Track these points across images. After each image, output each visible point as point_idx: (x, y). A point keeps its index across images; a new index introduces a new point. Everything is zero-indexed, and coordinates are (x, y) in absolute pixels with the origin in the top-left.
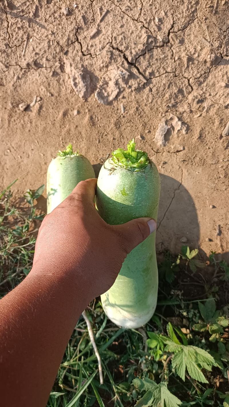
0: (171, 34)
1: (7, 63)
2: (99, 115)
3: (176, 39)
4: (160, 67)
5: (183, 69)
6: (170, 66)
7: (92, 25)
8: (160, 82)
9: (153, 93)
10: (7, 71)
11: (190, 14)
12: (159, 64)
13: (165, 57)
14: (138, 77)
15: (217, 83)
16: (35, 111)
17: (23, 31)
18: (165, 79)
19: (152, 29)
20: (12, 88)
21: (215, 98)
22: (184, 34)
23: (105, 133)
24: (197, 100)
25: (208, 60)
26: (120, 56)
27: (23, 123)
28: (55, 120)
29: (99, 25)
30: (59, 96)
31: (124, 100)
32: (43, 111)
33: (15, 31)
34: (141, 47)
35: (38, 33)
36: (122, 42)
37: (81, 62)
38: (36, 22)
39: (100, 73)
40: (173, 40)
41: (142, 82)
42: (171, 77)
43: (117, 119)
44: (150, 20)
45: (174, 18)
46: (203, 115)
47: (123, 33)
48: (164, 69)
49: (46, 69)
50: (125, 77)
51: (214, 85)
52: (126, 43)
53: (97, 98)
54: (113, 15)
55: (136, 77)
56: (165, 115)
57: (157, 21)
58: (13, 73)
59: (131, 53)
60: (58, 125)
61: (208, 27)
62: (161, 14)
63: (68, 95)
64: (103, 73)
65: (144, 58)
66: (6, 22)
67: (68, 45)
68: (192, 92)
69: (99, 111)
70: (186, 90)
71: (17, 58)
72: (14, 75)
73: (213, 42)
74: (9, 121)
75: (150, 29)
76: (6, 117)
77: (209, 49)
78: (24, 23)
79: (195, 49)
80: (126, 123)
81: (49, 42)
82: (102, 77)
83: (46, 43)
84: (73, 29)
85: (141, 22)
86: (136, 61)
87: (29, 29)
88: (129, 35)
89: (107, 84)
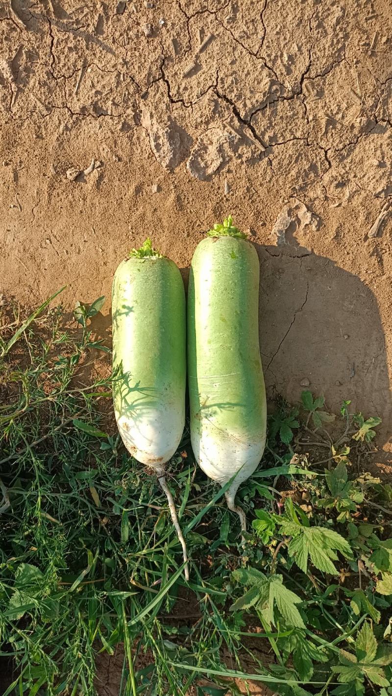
0: (306, 82)
1: (49, 103)
2: (190, 195)
3: (312, 89)
4: (286, 130)
5: (320, 135)
6: (301, 129)
7: (186, 56)
8: (285, 151)
9: (273, 168)
10: (47, 115)
11: (335, 52)
12: (284, 125)
13: (294, 115)
14: (253, 143)
15: (366, 159)
16: (92, 182)
17: (76, 54)
18: (291, 149)
19: (278, 70)
20: (55, 144)
21: (362, 182)
22: (325, 81)
23: (198, 222)
24: (336, 182)
25: (357, 125)
26: (228, 109)
27: (72, 200)
28: (122, 198)
29: (197, 57)
30: (130, 161)
31: (230, 176)
32: (104, 182)
33: (63, 53)
34: (259, 97)
35: (101, 60)
36: (232, 88)
37: (167, 112)
38: (98, 41)
39: (195, 131)
40: (308, 91)
41: (258, 151)
42: (300, 146)
43: (217, 203)
44: (276, 56)
45: (311, 57)
46: (343, 205)
47: (235, 72)
48: (292, 133)
49: (111, 118)
50: (233, 141)
51: (362, 161)
52: (237, 90)
53: (190, 170)
54: (221, 44)
55: (250, 142)
56: (289, 202)
57: (287, 59)
58: (59, 119)
59: (245, 105)
60: (127, 206)
61: (359, 75)
62: (292, 48)
63: (144, 162)
64: (200, 131)
65: (263, 114)
66: (49, 36)
67: (149, 84)
68: (330, 171)
69: (191, 189)
70: (321, 166)
71: (65, 95)
72: (60, 123)
73: (365, 97)
74: (50, 195)
75: (274, 70)
76: (45, 187)
77: (359, 108)
78: (79, 41)
79: (339, 106)
80: (231, 209)
81: (119, 75)
82: (199, 138)
83: (113, 77)
84: (158, 59)
85: (263, 58)
86: (251, 118)
87: (87, 52)
88: (244, 77)
89: (206, 149)
